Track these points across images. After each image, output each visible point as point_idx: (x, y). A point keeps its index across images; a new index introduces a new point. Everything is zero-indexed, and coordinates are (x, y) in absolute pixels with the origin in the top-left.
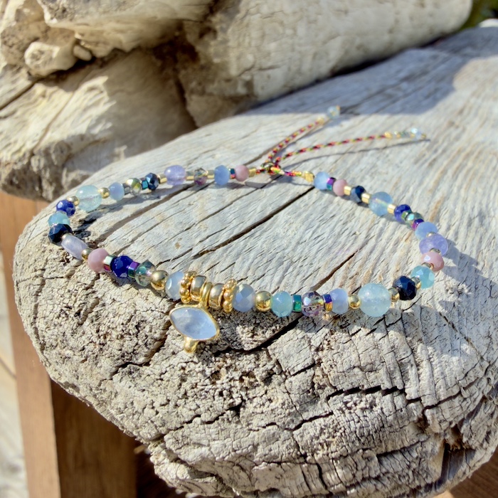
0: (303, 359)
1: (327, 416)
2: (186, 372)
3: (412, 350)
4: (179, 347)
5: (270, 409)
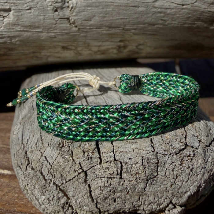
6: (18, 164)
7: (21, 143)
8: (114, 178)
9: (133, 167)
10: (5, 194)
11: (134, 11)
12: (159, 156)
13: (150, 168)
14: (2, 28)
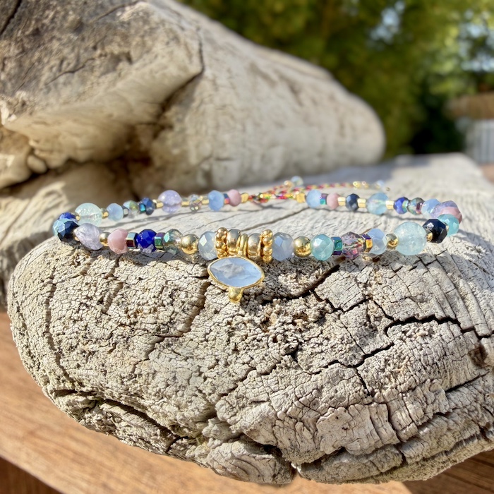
0: (354, 295)
1: (387, 348)
2: (233, 326)
3: (455, 285)
4: (222, 304)
5: (329, 346)
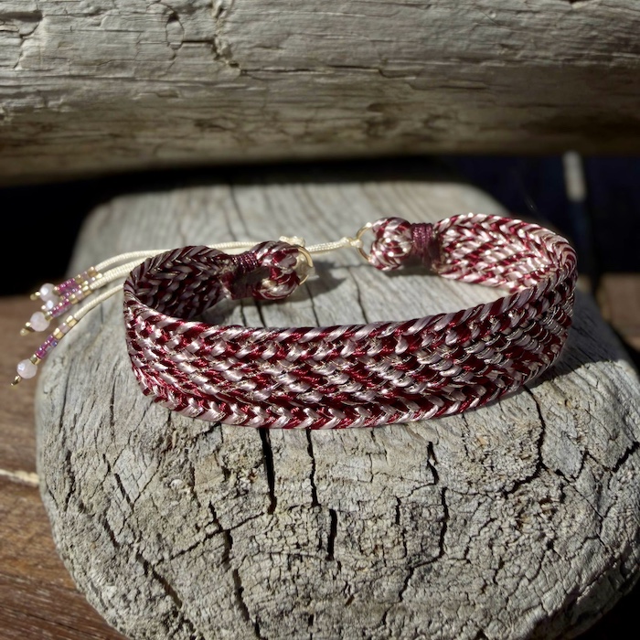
6: (48, 487)
7: (57, 423)
8: (307, 556)
9: (366, 529)
10: (35, 538)
11: (414, 19)
12: (449, 498)
13: (419, 534)
14: (17, 69)
